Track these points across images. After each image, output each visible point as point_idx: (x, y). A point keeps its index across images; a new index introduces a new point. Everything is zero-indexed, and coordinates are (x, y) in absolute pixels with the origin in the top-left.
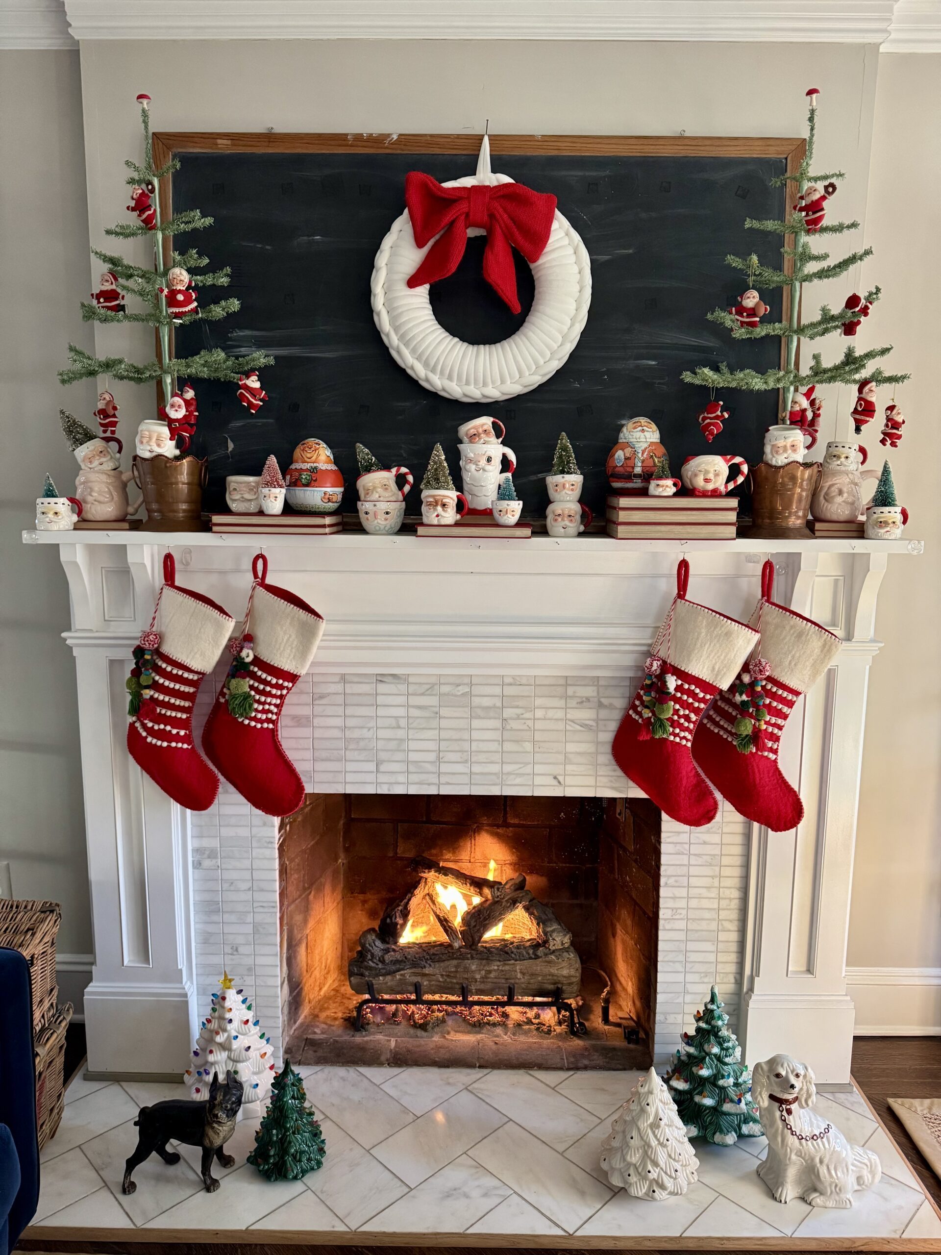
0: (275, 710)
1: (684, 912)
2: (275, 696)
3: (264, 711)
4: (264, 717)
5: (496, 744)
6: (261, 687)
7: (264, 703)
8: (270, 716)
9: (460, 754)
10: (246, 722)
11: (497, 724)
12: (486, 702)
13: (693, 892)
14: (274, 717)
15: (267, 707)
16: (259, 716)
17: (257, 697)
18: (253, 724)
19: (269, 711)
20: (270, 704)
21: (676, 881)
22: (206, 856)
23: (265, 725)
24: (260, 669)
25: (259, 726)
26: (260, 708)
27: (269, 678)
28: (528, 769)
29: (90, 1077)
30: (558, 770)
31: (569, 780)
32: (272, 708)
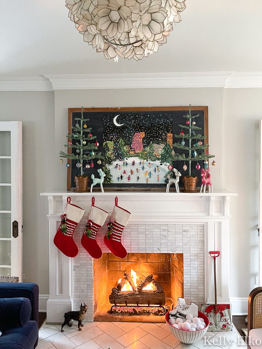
0: (72, 232)
1: (190, 281)
2: (72, 228)
3: (70, 232)
4: (70, 233)
5: (144, 240)
6: (70, 226)
7: (70, 230)
8: (71, 233)
9: (136, 243)
10: (66, 235)
11: (144, 235)
12: (142, 230)
13: (192, 276)
14: (72, 234)
15: (71, 231)
16: (69, 233)
17: (69, 229)
18: (67, 235)
19: (71, 232)
20: (71, 230)
21: (187, 273)
22: (76, 268)
23: (70, 236)
24: (69, 222)
25: (69, 236)
26: (69, 231)
27: (71, 224)
28: (152, 246)
29: (47, 324)
30: (159, 247)
31: (161, 249)
32: (72, 231)
